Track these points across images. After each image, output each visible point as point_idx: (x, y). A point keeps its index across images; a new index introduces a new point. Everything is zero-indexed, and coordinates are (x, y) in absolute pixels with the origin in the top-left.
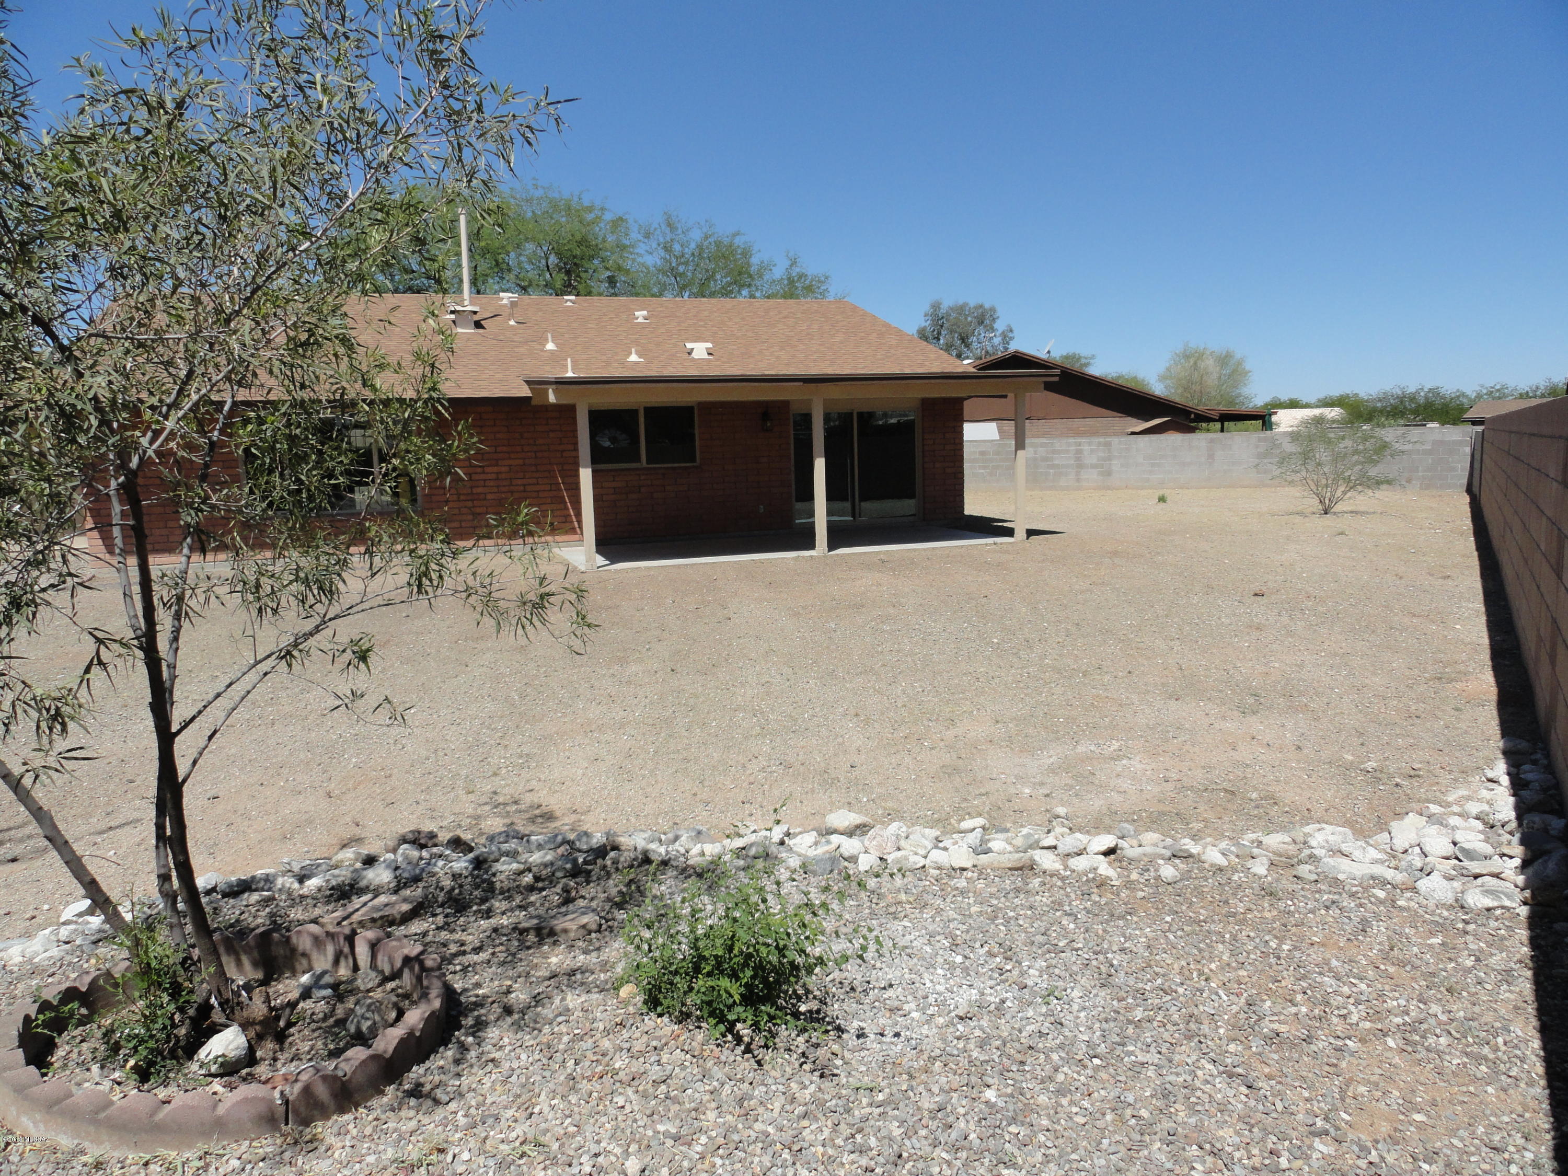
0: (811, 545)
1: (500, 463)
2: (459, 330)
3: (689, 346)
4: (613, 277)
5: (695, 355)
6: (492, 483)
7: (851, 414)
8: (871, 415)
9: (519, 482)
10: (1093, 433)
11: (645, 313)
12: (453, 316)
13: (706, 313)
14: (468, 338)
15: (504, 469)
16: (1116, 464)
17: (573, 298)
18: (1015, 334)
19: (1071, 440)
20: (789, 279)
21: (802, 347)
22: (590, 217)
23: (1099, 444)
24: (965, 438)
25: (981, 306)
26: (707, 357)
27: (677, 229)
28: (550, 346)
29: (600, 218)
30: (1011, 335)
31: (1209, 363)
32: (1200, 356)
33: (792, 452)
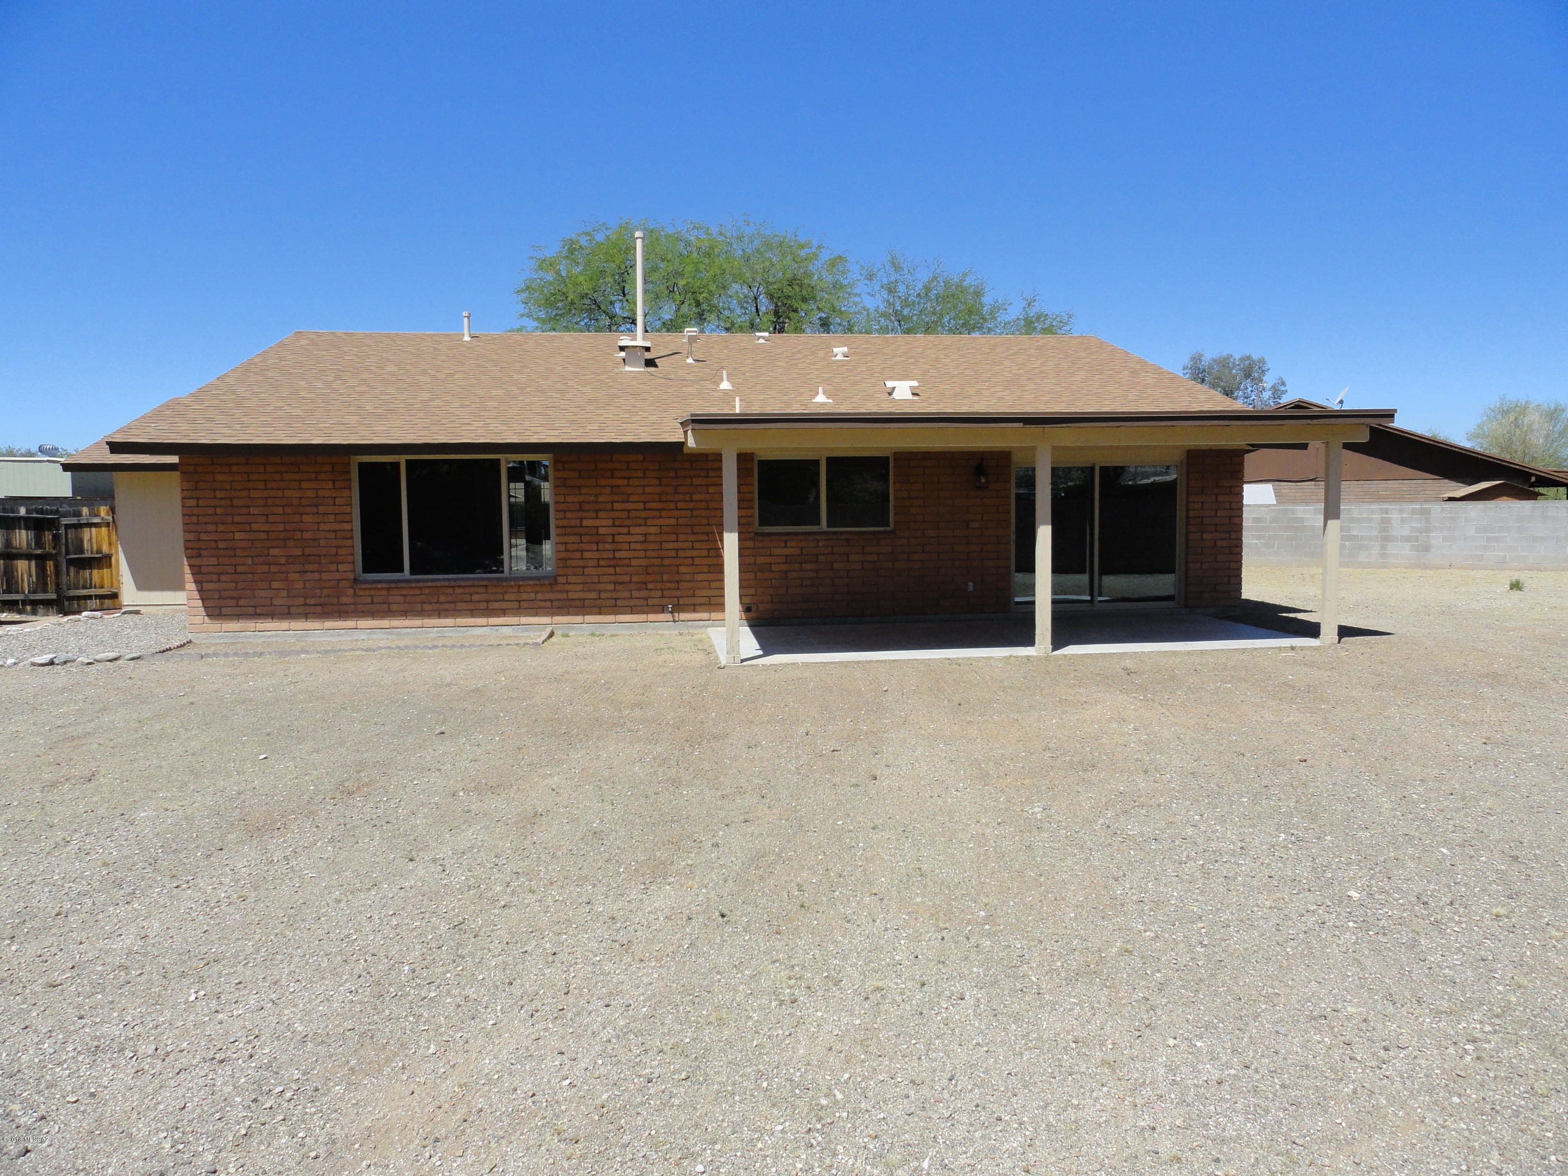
0: (1028, 639)
1: (649, 522)
2: (628, 369)
3: (890, 384)
4: (827, 318)
5: (896, 395)
6: (638, 546)
7: (1092, 469)
8: (1118, 471)
9: (672, 545)
10: (1399, 498)
11: (845, 349)
12: (623, 354)
13: (919, 350)
14: (635, 376)
15: (653, 530)
16: (1436, 539)
17: (766, 334)
18: (1288, 387)
19: (1375, 506)
20: (1026, 320)
21: (1032, 386)
22: (802, 253)
23: (1414, 512)
24: (1245, 502)
25: (1249, 358)
26: (910, 397)
27: (902, 269)
28: (725, 385)
29: (816, 255)
30: (1283, 388)
31: (1533, 418)
32: (1523, 410)
33: (1013, 515)
